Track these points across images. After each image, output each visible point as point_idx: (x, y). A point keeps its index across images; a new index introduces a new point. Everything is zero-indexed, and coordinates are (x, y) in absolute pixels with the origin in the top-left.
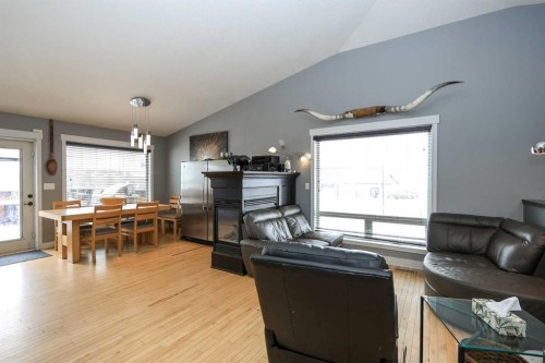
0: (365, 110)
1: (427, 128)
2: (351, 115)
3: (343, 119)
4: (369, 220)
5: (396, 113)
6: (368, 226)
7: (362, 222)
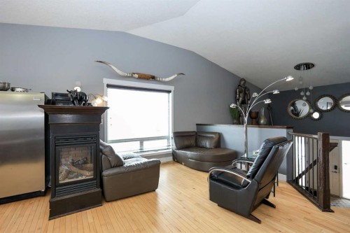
0: (145, 75)
1: (169, 92)
2: (136, 76)
3: (131, 77)
4: (142, 141)
5: (159, 81)
6: (142, 144)
7: (139, 142)
